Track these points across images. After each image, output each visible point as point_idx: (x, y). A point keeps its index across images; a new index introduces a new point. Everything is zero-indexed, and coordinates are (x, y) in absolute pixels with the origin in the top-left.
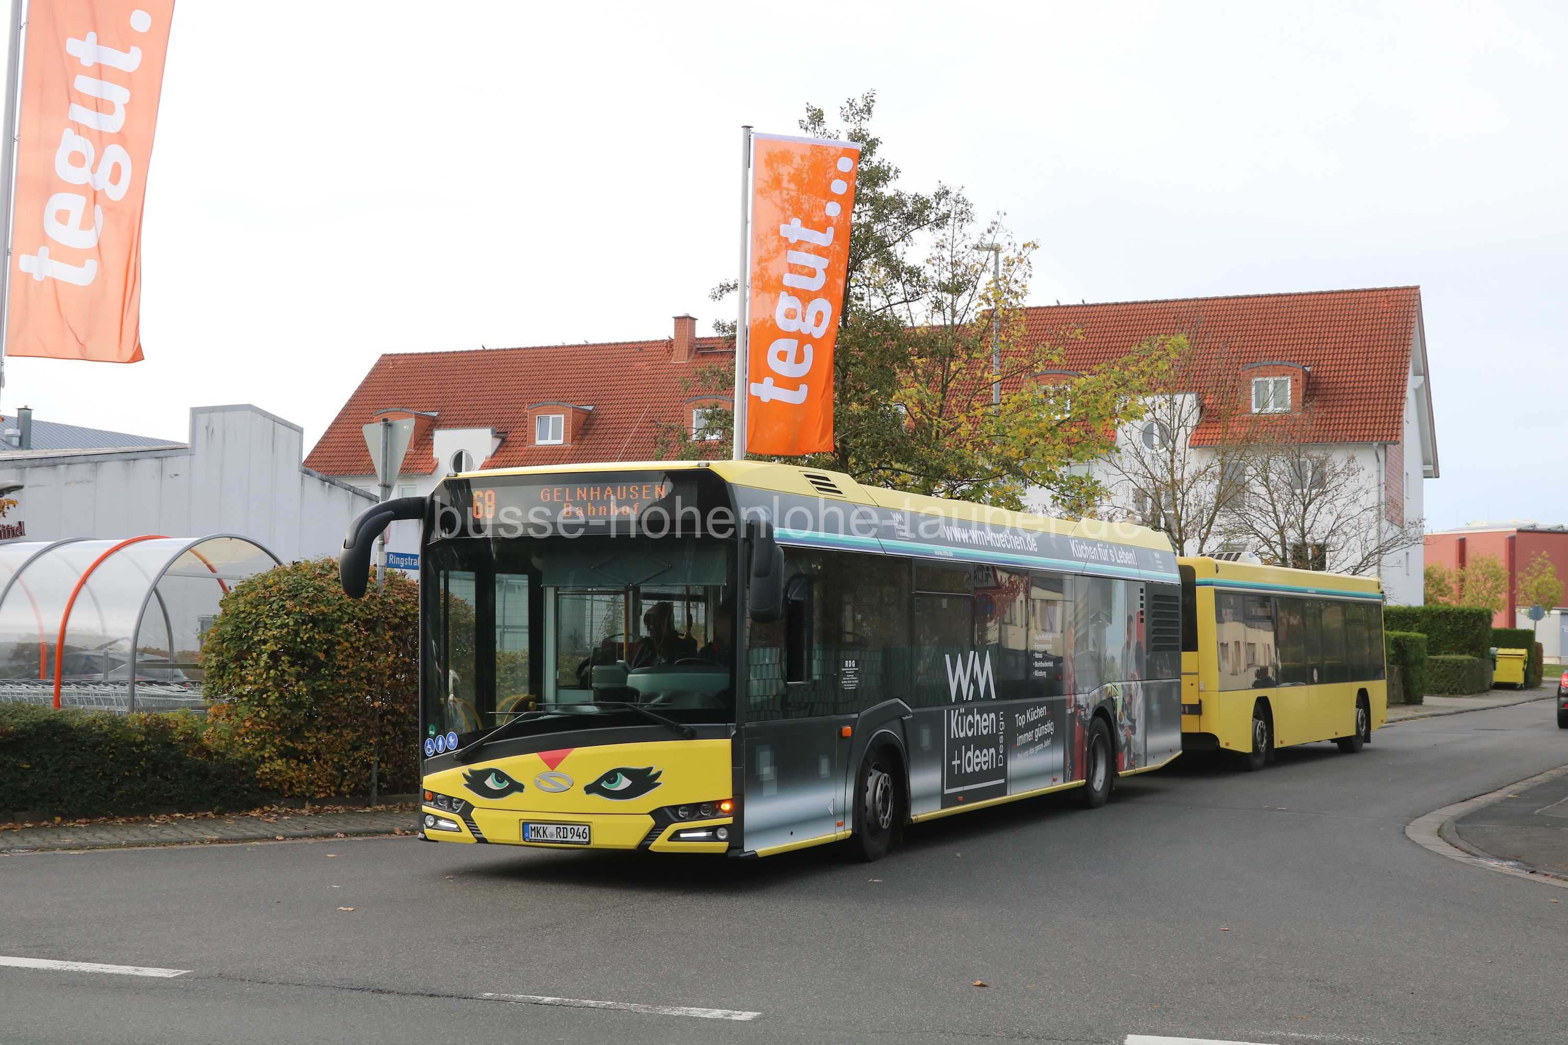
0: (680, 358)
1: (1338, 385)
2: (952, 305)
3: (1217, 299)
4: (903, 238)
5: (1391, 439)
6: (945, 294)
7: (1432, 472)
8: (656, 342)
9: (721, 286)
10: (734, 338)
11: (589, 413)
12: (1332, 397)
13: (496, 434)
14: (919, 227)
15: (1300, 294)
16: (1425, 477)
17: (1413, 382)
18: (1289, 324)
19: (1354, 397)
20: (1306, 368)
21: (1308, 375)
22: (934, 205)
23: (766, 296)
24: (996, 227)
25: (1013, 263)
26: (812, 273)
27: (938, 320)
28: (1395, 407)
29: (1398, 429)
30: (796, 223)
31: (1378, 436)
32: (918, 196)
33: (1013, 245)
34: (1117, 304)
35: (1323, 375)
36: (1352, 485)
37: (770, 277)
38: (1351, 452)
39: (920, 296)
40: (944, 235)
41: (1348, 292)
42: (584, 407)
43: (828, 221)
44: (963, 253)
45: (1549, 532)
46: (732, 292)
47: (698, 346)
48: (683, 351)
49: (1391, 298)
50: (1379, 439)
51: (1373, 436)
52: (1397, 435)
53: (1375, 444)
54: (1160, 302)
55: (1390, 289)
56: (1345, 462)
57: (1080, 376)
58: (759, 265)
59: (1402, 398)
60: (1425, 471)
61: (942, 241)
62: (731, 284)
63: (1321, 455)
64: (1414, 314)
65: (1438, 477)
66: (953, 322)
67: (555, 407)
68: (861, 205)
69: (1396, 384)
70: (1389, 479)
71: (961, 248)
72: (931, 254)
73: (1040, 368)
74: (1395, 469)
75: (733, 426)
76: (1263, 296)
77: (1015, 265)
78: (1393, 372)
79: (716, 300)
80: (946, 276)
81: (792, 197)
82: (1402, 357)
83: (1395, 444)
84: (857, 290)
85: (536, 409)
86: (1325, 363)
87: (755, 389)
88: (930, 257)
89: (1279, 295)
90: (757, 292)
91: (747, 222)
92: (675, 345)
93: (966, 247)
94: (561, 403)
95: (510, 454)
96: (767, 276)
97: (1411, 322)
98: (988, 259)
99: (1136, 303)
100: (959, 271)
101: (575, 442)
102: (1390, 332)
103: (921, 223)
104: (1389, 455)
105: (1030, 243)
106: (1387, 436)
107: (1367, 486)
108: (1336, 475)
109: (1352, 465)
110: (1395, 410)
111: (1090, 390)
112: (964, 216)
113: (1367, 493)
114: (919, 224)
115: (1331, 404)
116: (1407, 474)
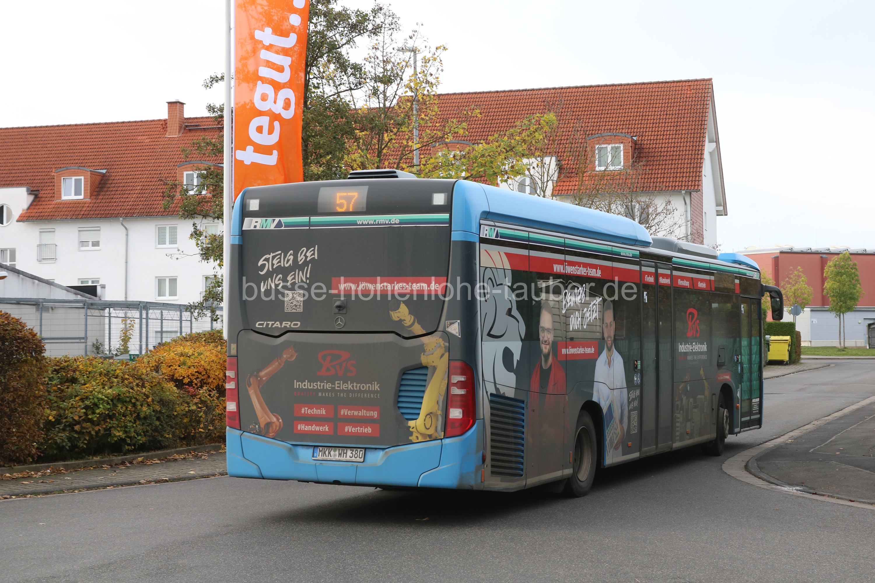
0: (173, 133)
1: (656, 150)
2: (384, 92)
3: (569, 88)
4: (348, 42)
5: (694, 188)
6: (379, 84)
7: (723, 212)
8: (154, 121)
9: (211, 77)
10: (222, 117)
11: (104, 175)
12: (652, 158)
13: (31, 192)
14: (360, 34)
15: (628, 85)
16: (717, 215)
17: (709, 147)
18: (621, 106)
19: (668, 158)
20: (634, 138)
21: (635, 143)
22: (371, 18)
23: (245, 85)
24: (416, 34)
25: (429, 61)
26: (280, 69)
27: (374, 103)
28: (697, 165)
29: (699, 181)
30: (268, 30)
31: (685, 186)
32: (360, 11)
33: (428, 48)
34: (497, 92)
35: (645, 142)
36: (669, 221)
37: (248, 72)
38: (668, 198)
39: (362, 85)
40: (377, 40)
41: (662, 83)
42: (99, 171)
43: (293, 29)
44: (391, 53)
45: (802, 253)
46: (220, 82)
47: (186, 124)
48: (175, 128)
49: (692, 87)
50: (686, 188)
51: (682, 186)
52: (698, 185)
53: (683, 192)
54: (528, 90)
55: (692, 81)
56: (664, 205)
57: (478, 144)
58: (240, 62)
59: (701, 159)
60: (717, 211)
61: (376, 44)
62: (219, 76)
63: (647, 200)
64: (709, 98)
65: (727, 215)
66: (384, 105)
67: (77, 170)
68: (317, 17)
69: (697, 149)
70: (693, 217)
71: (390, 50)
72: (368, 54)
73: (449, 139)
74: (697, 210)
75: (222, 183)
76: (602, 86)
77: (430, 62)
78: (695, 140)
79: (208, 88)
80: (379, 71)
81: (265, 10)
82: (701, 129)
83: (697, 192)
84: (315, 81)
85: (61, 173)
86: (647, 134)
87: (240, 155)
88: (367, 56)
89: (613, 85)
90: (239, 82)
91: (230, 29)
92: (168, 123)
93: (393, 49)
94: (81, 168)
95: (41, 207)
96: (246, 70)
97: (706, 104)
98: (410, 58)
99: (511, 91)
100: (389, 67)
101: (92, 197)
102: (692, 111)
103: (362, 32)
104: (693, 200)
105: (441, 46)
106: (692, 186)
107: (680, 222)
108: (657, 214)
109: (669, 207)
110: (697, 167)
111: (487, 154)
112: (394, 26)
113: (680, 227)
114: (359, 31)
115: (651, 164)
116: (705, 213)
